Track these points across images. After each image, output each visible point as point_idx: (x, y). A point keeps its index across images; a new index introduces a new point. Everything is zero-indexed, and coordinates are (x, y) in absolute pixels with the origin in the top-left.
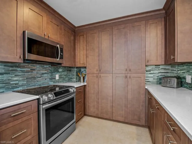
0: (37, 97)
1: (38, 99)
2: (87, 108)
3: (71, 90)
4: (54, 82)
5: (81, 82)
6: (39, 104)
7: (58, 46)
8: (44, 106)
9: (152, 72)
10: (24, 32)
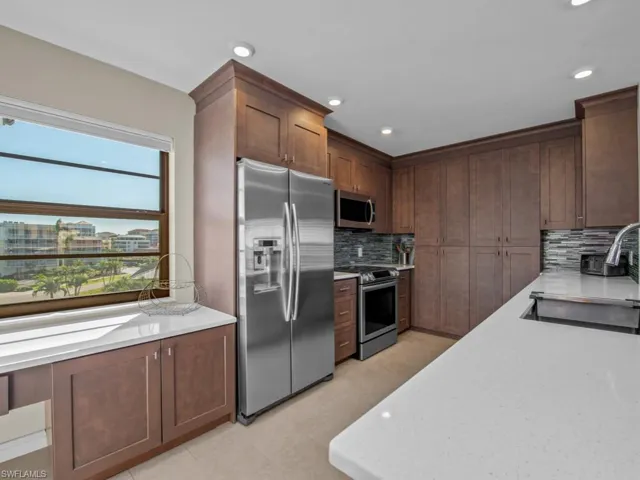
0: (357, 275)
1: (357, 278)
2: (416, 314)
3: (393, 273)
4: (356, 262)
5: (402, 263)
6: (358, 284)
7: (370, 201)
8: (365, 288)
9: (564, 243)
10: (336, 192)
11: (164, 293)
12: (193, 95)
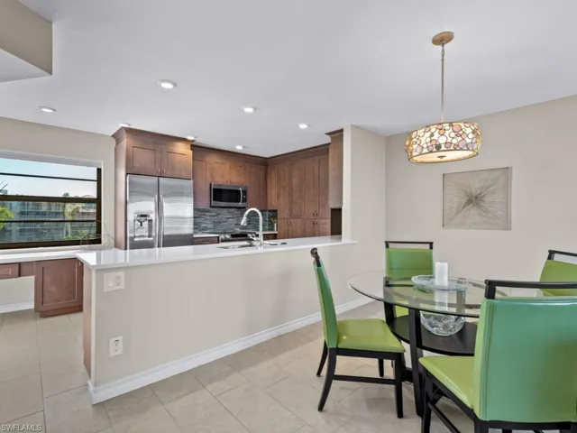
0: (217, 235)
7: (241, 189)
10: (211, 184)
11: (98, 241)
12: (113, 136)
